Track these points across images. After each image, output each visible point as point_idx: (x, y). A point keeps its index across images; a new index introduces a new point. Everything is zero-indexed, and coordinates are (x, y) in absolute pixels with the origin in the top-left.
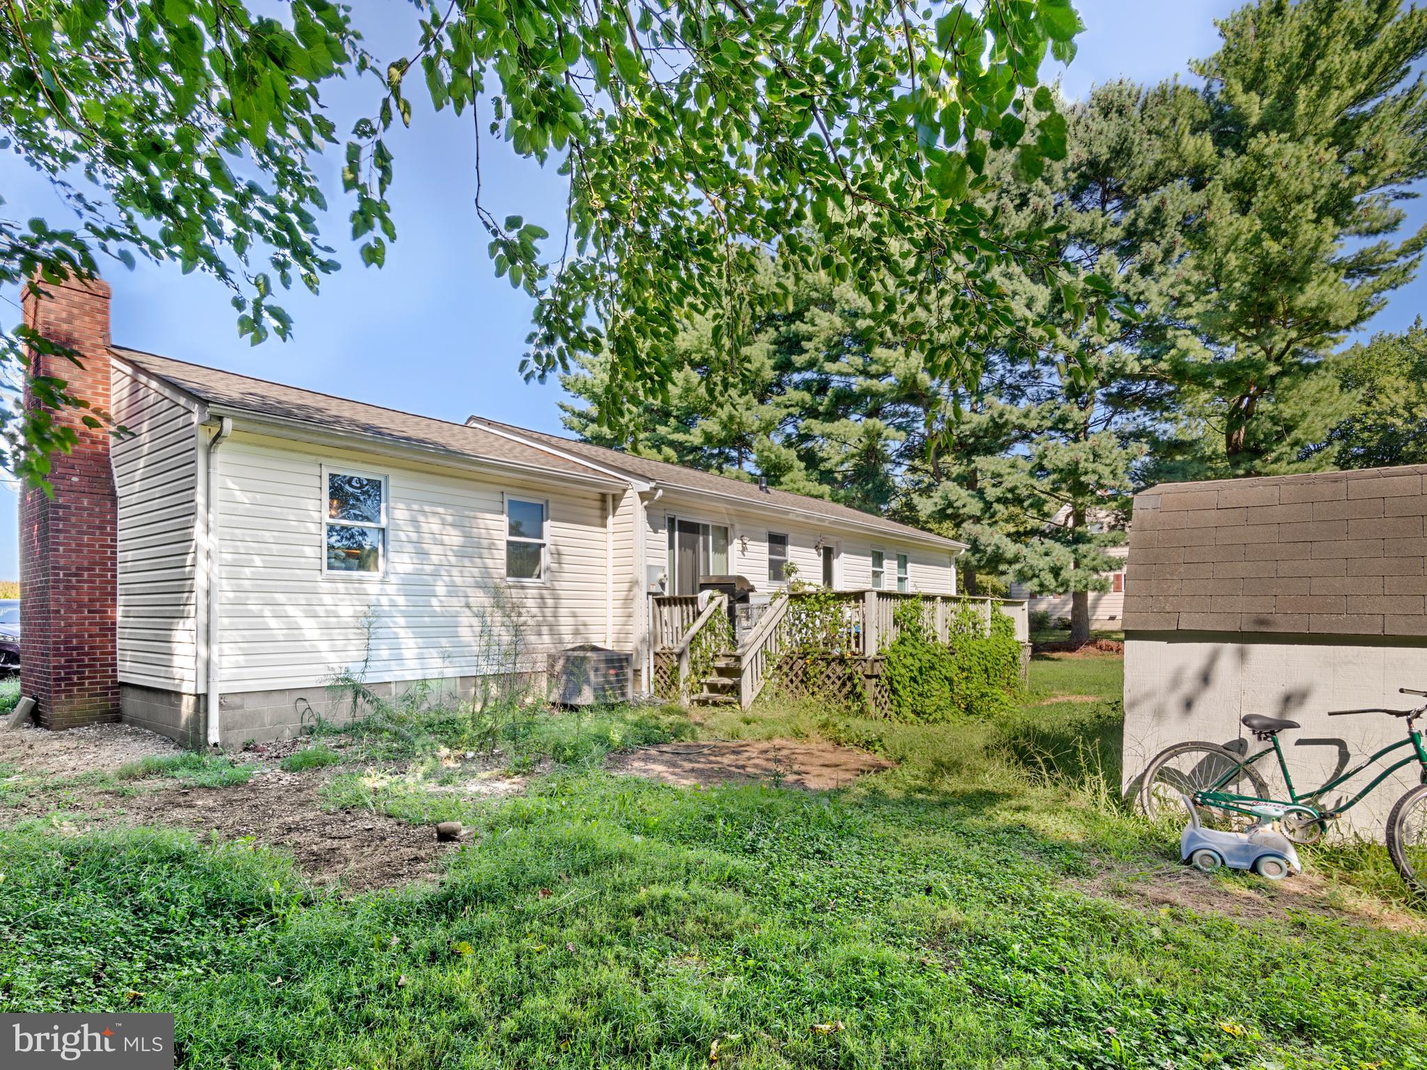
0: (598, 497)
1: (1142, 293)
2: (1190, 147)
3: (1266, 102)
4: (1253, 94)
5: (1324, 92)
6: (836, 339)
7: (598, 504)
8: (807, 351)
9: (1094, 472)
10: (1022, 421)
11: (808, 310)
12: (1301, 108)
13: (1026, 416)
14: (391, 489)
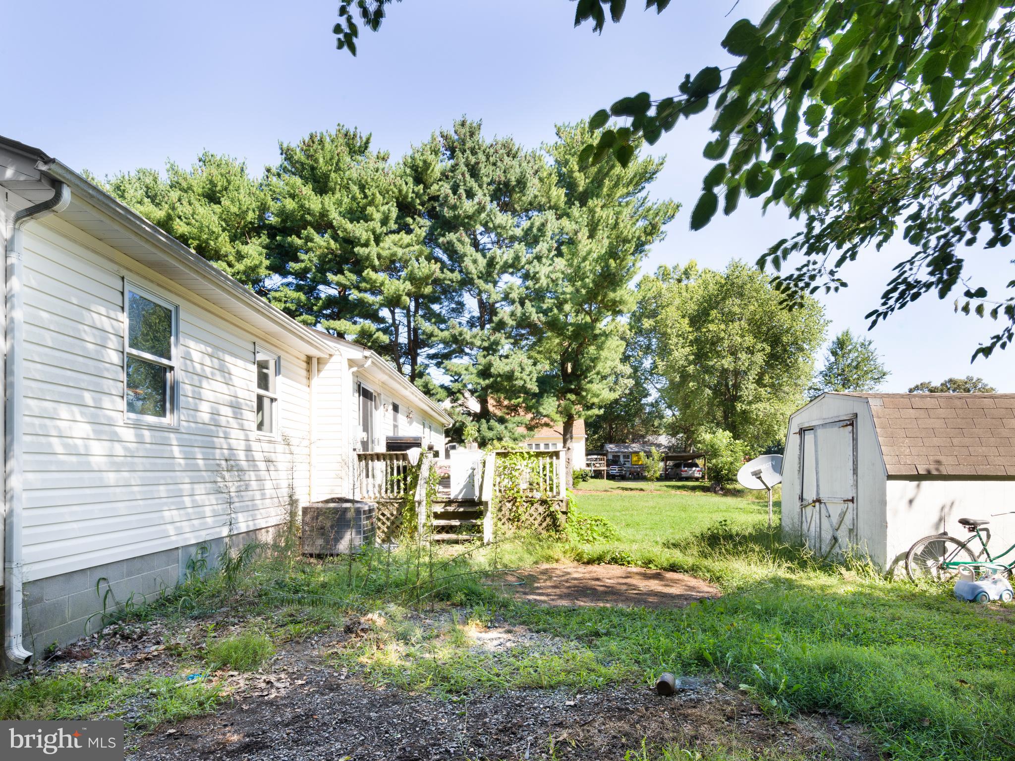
0: (304, 358)
1: (537, 273)
2: (555, 193)
3: (587, 181)
4: (582, 174)
5: (616, 185)
6: (330, 256)
7: (304, 365)
8: (303, 261)
9: (521, 379)
10: (473, 340)
11: (305, 229)
12: (605, 190)
13: (475, 337)
14: (181, 323)
